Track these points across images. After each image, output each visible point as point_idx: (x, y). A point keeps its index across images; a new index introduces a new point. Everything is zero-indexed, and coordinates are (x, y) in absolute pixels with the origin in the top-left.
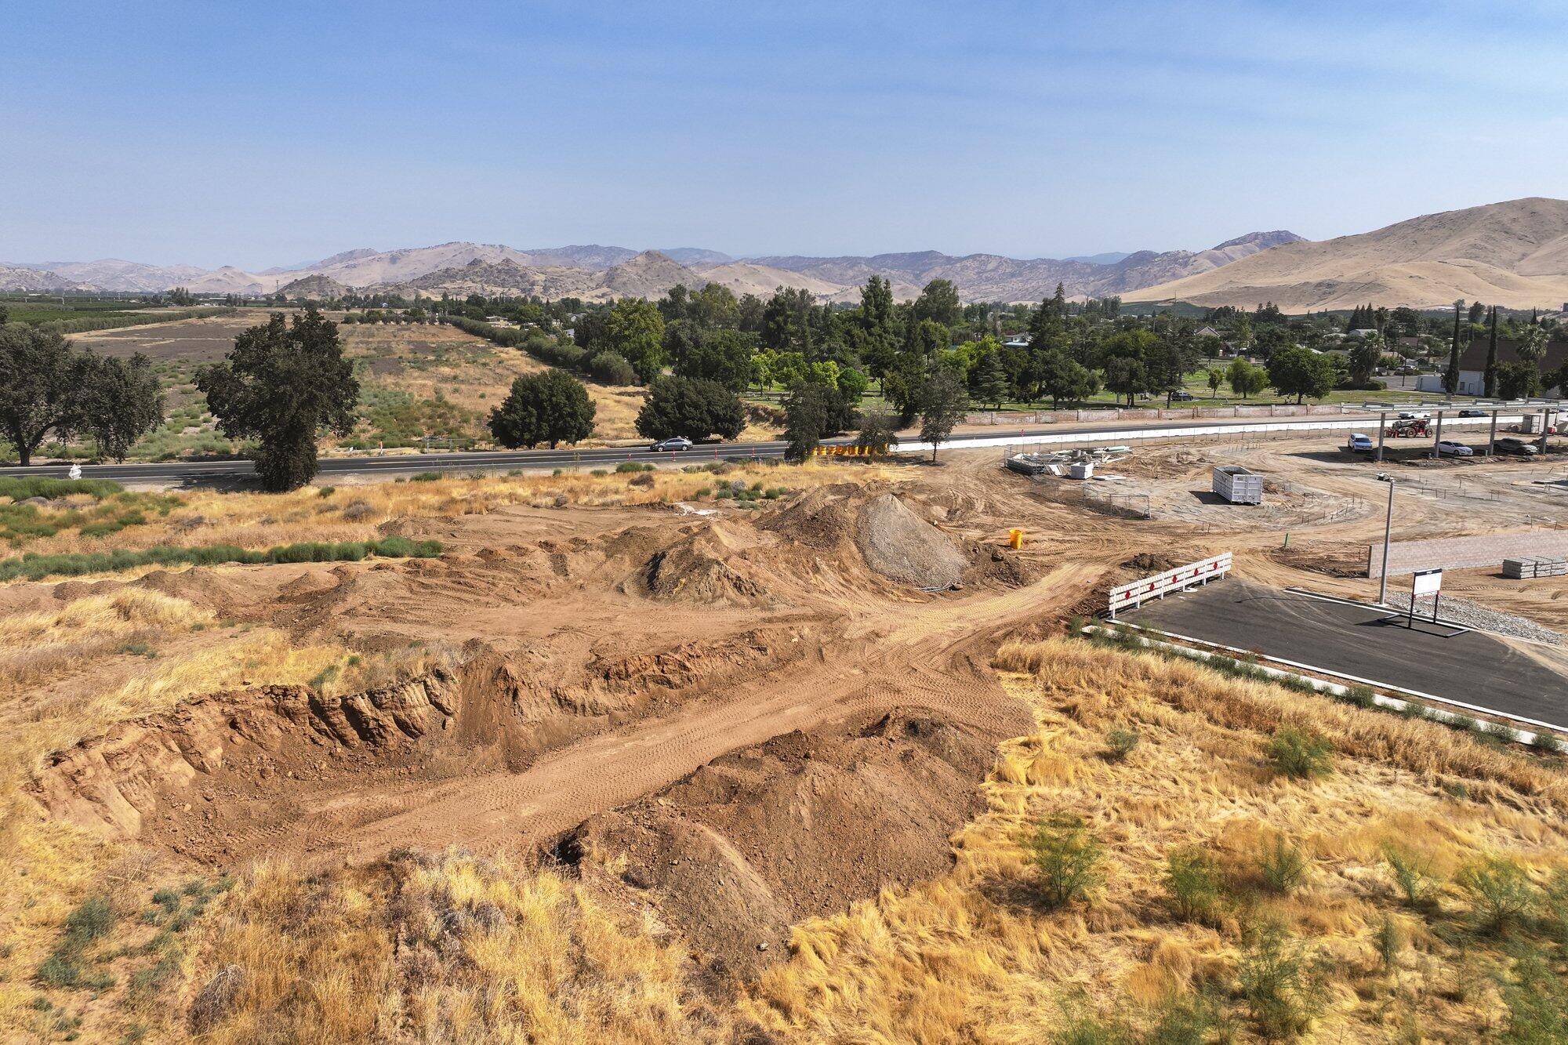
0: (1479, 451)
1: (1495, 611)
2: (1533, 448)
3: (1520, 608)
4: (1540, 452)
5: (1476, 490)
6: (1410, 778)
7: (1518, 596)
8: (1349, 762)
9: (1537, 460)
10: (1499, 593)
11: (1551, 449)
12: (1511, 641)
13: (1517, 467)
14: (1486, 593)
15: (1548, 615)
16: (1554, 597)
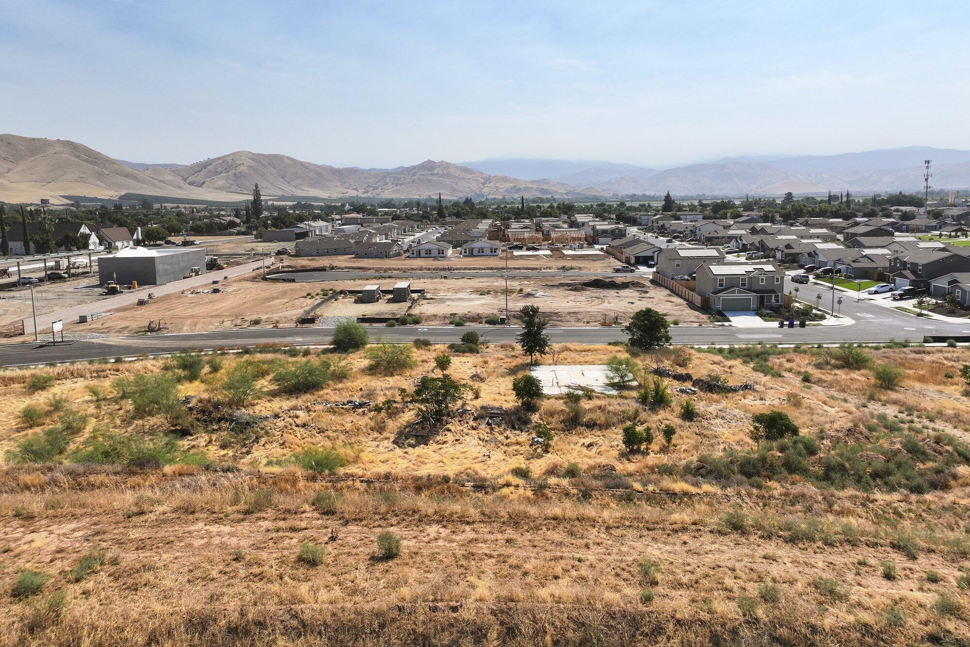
0: (41, 280)
1: (83, 334)
2: (66, 275)
3: (91, 330)
4: (69, 277)
5: (50, 296)
6: (82, 379)
7: (90, 327)
8: (59, 382)
9: (69, 281)
10: (82, 328)
11: (73, 275)
12: (94, 341)
13: (62, 284)
14: (77, 329)
15: (102, 331)
16: (102, 324)
